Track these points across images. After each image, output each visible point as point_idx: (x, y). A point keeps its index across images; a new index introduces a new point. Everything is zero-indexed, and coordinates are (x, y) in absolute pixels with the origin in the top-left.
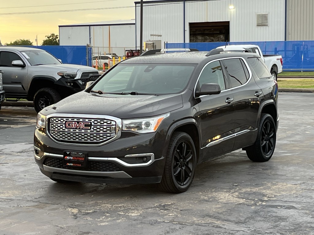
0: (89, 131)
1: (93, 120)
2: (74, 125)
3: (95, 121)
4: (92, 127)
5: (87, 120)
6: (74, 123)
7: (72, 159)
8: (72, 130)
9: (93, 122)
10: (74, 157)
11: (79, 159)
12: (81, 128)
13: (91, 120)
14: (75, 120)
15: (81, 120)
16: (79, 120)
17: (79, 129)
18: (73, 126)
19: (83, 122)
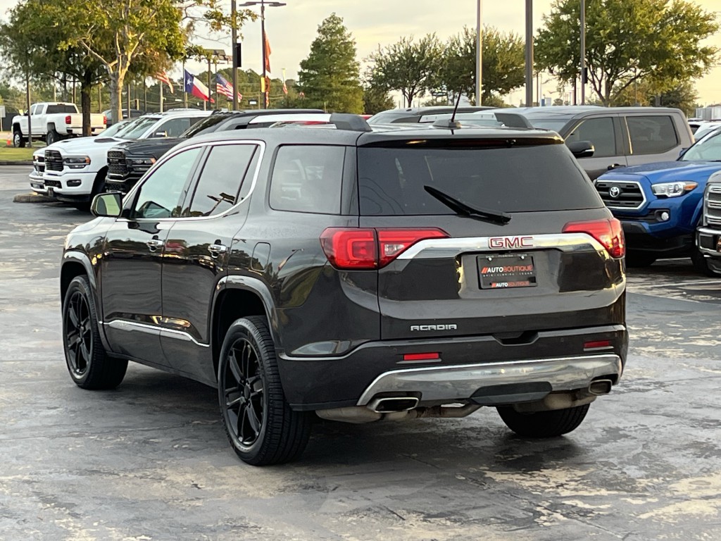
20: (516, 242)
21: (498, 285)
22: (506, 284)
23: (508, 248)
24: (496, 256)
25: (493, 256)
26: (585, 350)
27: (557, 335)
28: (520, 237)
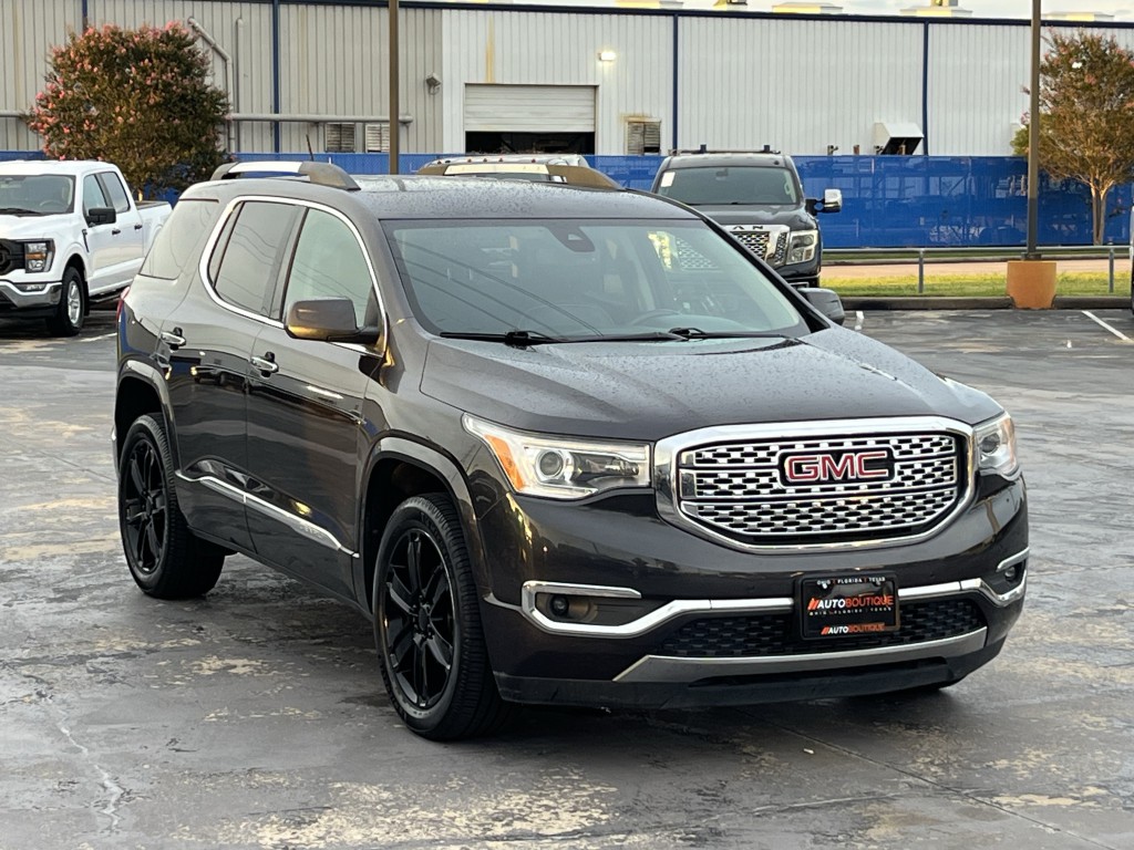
0: (886, 486)
1: (894, 441)
2: (820, 466)
3: (901, 441)
4: (897, 466)
5: (871, 443)
6: (819, 457)
7: (845, 608)
8: (816, 490)
9: (897, 447)
10: (852, 598)
11: (873, 602)
12: (854, 477)
13: (887, 442)
14: (824, 445)
15: (848, 444)
16: (841, 444)
17: (845, 480)
18: (820, 472)
19: (856, 451)
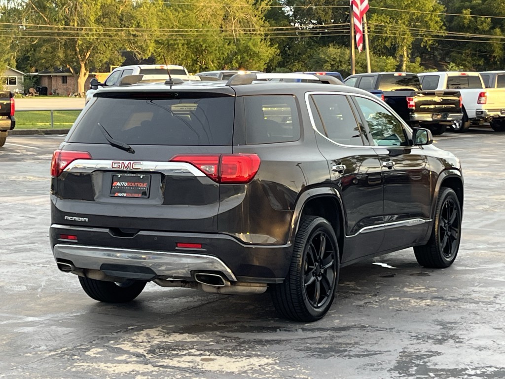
20: (129, 165)
21: (119, 195)
22: (125, 195)
23: (125, 170)
24: (123, 175)
25: (121, 175)
26: (177, 248)
27: (151, 234)
28: (132, 162)
